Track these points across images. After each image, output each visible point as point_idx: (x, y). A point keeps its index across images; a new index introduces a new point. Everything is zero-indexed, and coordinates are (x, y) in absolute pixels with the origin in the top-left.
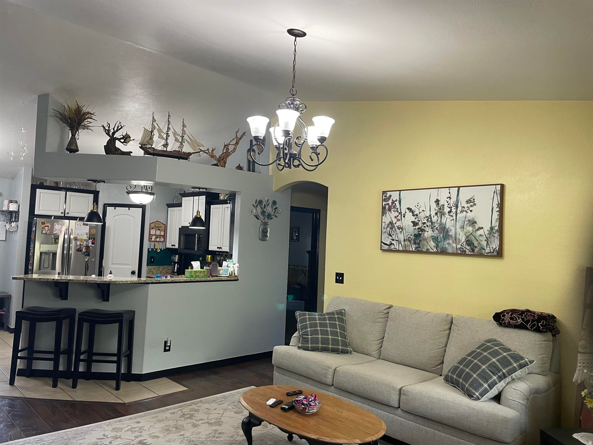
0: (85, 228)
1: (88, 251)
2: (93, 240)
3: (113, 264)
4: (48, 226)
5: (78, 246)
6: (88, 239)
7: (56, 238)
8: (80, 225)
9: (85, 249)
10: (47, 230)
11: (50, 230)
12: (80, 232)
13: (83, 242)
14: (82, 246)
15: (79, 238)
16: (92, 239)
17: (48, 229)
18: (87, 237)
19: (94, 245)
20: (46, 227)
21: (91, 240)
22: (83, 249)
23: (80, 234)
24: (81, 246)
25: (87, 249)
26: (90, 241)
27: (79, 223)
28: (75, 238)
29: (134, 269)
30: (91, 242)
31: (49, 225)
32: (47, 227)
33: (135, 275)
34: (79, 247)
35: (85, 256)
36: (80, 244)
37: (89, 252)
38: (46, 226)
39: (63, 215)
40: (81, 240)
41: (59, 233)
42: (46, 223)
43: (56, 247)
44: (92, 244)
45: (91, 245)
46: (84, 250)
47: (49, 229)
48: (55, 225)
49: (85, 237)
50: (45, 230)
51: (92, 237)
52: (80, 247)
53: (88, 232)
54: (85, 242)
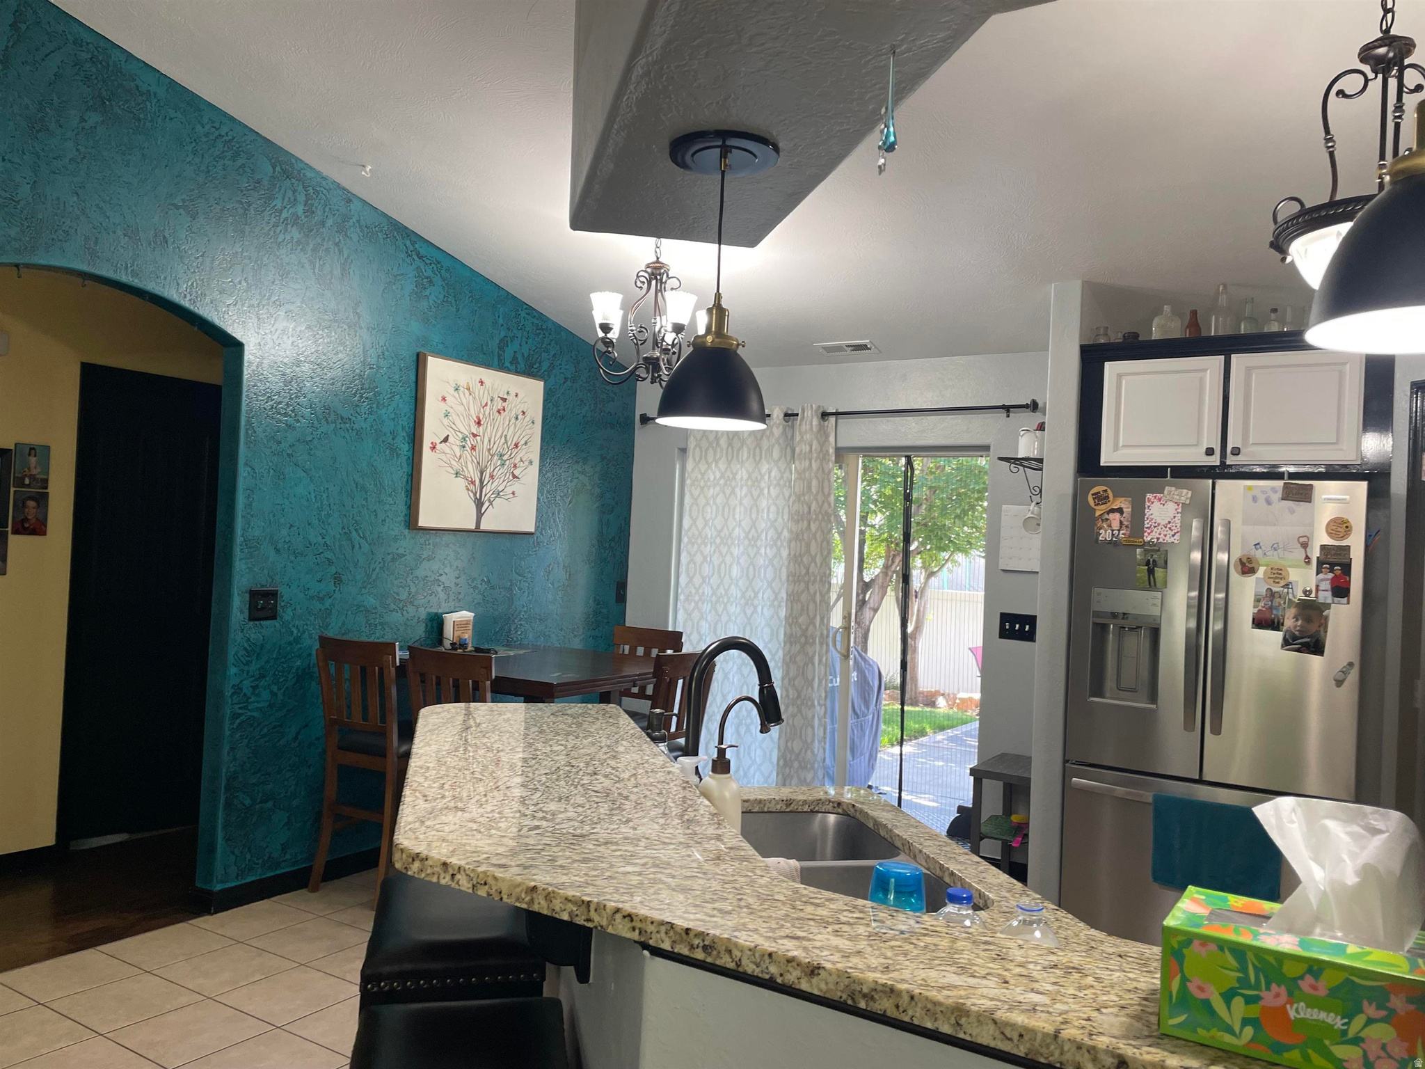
0: (1292, 512)
1: (1312, 627)
2: (1337, 574)
4: (1120, 511)
5: (1258, 601)
6: (1311, 568)
8: (1271, 502)
9: (1296, 618)
10: (1116, 525)
11: (1127, 527)
12: (1266, 534)
14: (1277, 601)
16: (1332, 571)
17: (1121, 523)
18: (1308, 559)
20: (1111, 516)
21: (1330, 575)
22: (1283, 616)
23: (1266, 545)
24: (1276, 604)
25: (1308, 620)
26: (1321, 578)
27: (1264, 492)
28: (1245, 561)
30: (1325, 586)
31: (1123, 506)
32: (1117, 515)
34: (1261, 604)
35: (1298, 650)
36: (1272, 594)
37: (1318, 631)
38: (1113, 511)
39: (1215, 460)
40: (1275, 574)
41: (1167, 538)
42: (1111, 495)
43: (1154, 603)
44: (1334, 595)
46: (1289, 623)
47: (1126, 523)
48: (1147, 504)
50: (1110, 526)
52: (1271, 608)
54: (1296, 583)
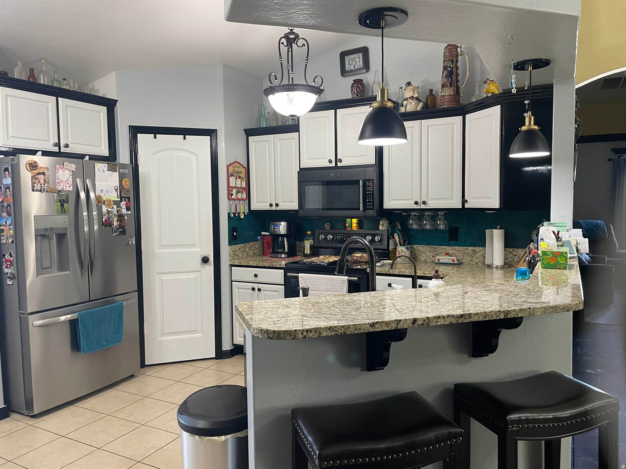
0: (111, 176)
1: (123, 224)
2: (127, 201)
3: (163, 247)
4: (44, 174)
5: (104, 215)
6: (119, 199)
7: (63, 200)
8: (104, 172)
9: (117, 221)
10: (42, 181)
12: (104, 186)
13: (111, 207)
14: (110, 214)
15: (104, 199)
16: (125, 200)
17: (45, 180)
18: (118, 196)
19: (129, 212)
20: (39, 176)
21: (125, 202)
22: (113, 221)
23: (105, 190)
24: (110, 216)
25: (121, 221)
26: (123, 204)
27: (102, 167)
28: (98, 197)
29: (205, 254)
30: (124, 207)
32: (42, 176)
33: (210, 265)
34: (106, 216)
35: (118, 235)
36: (108, 212)
37: (124, 226)
38: (40, 174)
39: (56, 149)
40: (109, 203)
41: (67, 188)
43: (64, 220)
44: (127, 211)
45: (126, 213)
46: (115, 223)
48: (57, 171)
49: (114, 196)
50: (39, 182)
51: (125, 196)
52: (109, 218)
53: (118, 184)
54: (115, 206)
